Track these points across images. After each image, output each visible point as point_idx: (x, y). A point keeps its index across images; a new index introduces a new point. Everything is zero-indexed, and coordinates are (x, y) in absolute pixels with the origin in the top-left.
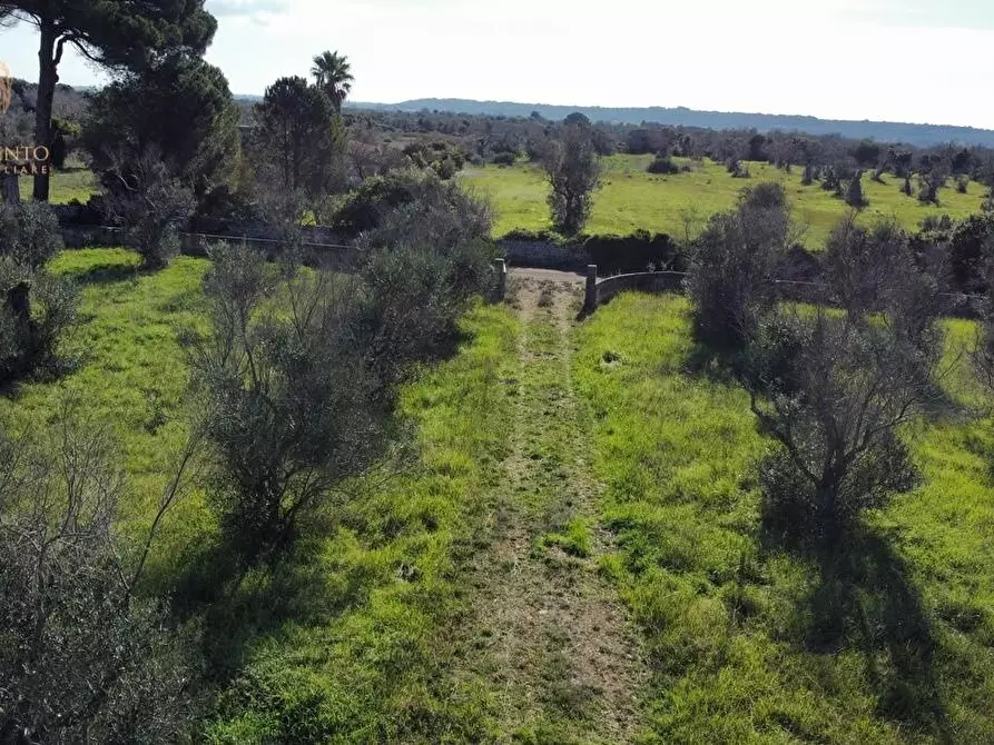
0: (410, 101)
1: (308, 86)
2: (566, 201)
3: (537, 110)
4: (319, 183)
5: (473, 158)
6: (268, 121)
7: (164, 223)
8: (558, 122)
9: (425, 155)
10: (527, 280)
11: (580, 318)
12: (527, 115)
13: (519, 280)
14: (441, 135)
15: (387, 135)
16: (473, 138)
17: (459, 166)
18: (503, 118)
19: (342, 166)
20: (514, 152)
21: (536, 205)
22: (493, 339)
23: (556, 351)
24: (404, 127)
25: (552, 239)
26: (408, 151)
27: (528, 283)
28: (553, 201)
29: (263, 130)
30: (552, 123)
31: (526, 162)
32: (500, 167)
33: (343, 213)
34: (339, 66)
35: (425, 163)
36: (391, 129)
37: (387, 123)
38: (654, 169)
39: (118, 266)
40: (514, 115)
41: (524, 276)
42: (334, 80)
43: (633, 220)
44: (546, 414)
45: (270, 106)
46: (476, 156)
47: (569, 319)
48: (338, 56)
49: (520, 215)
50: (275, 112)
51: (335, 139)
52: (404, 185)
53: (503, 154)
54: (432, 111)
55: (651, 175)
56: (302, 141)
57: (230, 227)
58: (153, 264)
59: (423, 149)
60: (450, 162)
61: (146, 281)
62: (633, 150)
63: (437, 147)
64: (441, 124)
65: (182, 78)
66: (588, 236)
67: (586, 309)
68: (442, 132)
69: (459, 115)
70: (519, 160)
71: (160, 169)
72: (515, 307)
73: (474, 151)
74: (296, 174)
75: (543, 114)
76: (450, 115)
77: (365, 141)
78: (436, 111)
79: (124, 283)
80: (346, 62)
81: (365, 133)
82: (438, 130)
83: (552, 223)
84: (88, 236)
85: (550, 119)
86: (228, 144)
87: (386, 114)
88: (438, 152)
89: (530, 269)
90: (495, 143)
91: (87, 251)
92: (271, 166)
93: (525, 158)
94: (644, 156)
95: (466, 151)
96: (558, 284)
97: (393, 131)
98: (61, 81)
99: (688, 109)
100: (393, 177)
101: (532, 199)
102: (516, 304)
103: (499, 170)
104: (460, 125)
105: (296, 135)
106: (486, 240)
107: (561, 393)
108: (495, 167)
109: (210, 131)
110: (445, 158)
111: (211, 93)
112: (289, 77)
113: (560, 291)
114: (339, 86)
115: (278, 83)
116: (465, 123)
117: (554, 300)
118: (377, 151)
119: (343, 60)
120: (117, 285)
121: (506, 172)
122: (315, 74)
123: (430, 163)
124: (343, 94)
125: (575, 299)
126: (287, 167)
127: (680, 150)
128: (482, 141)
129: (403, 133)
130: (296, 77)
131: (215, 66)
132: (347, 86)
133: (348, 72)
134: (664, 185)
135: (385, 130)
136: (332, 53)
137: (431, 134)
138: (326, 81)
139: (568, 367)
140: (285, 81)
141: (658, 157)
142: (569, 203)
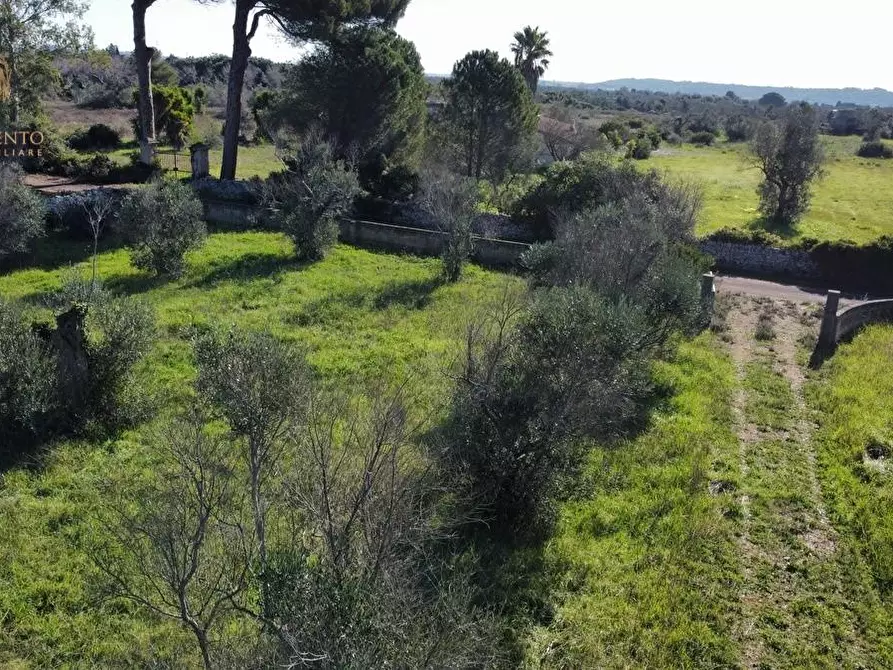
0: (611, 81)
1: (500, 60)
2: (778, 191)
3: (731, 90)
4: (503, 166)
5: (670, 137)
6: (454, 97)
7: (321, 210)
8: (752, 102)
9: (621, 134)
10: (738, 295)
11: (815, 363)
12: (722, 94)
13: (728, 296)
14: (637, 113)
15: (585, 112)
16: (670, 116)
17: (655, 144)
18: (699, 97)
19: (531, 147)
20: (712, 132)
21: (739, 192)
22: (700, 398)
23: (789, 424)
24: (603, 105)
25: (769, 243)
26: (605, 129)
27: (738, 300)
28: (764, 191)
29: (448, 105)
30: (746, 102)
31: (725, 142)
32: (696, 147)
33: (525, 201)
34: (538, 42)
35: (620, 141)
36: (589, 106)
37: (586, 101)
38: (864, 153)
39: (269, 257)
40: (709, 93)
41: (734, 289)
42: (532, 56)
43: (854, 213)
44: (791, 569)
45: (457, 81)
46: (673, 135)
47: (801, 364)
48: (538, 32)
49: (721, 202)
50: (463, 88)
51: (524, 119)
52: (595, 172)
53: (700, 134)
54: (630, 90)
55: (862, 160)
56: (489, 119)
57: (403, 211)
58: (307, 256)
59: (619, 127)
60: (647, 141)
61: (291, 278)
63: (634, 125)
64: (638, 102)
65: (368, 51)
66: (815, 242)
67: (823, 350)
68: (639, 110)
69: (656, 94)
70: (717, 139)
71: (324, 149)
72: (725, 339)
73: (670, 129)
74: (481, 154)
75: (737, 93)
76: (647, 93)
77: (562, 119)
78: (634, 90)
79: (264, 281)
80: (546, 38)
81: (562, 110)
82: (635, 108)
83: (759, 215)
84: (251, 218)
85: (745, 98)
86: (412, 121)
87: (587, 92)
88: (634, 131)
89: (740, 279)
90: (693, 122)
91: (248, 235)
92: (455, 146)
93: (723, 138)
94: (850, 137)
95: (663, 129)
96: (779, 304)
97: (592, 108)
98: (253, 55)
99: (885, 90)
100: (584, 163)
101: (733, 184)
102: (727, 333)
103: (695, 150)
104: (657, 103)
105: (484, 113)
106: (689, 242)
107: (809, 519)
108: (692, 147)
109: (393, 109)
110: (641, 137)
111: (398, 68)
112: (479, 50)
113: (781, 316)
114: (537, 62)
115: (468, 57)
116: (662, 101)
117: (776, 329)
118: (572, 129)
119: (543, 35)
120: (257, 282)
121: (704, 153)
122: (514, 50)
123: (625, 142)
124: (541, 71)
125: (805, 331)
126: (470, 147)
127: (889, 132)
128: (680, 120)
129: (601, 110)
130: (488, 51)
131: (409, 40)
132: (545, 62)
133: (547, 47)
134: (876, 170)
135: (584, 107)
136: (533, 28)
137: (628, 112)
138: (525, 57)
139: (811, 458)
140: (475, 55)
141: (865, 139)
142: (783, 193)
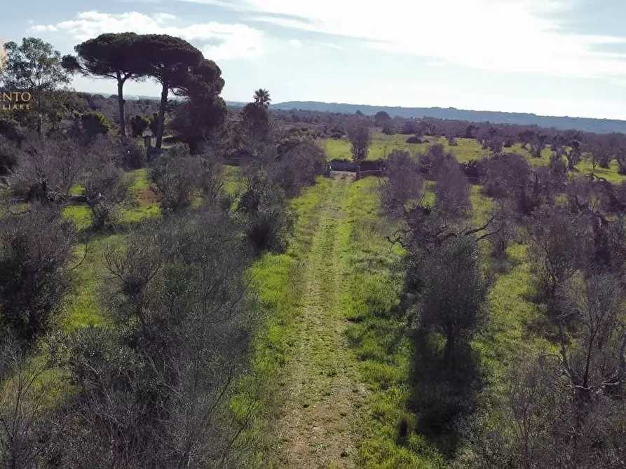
5: (321, 135)
8: (371, 116)
10: (338, 173)
12: (354, 112)
14: (305, 123)
16: (321, 125)
17: (315, 138)
18: (340, 114)
20: (341, 133)
27: (338, 175)
30: (367, 117)
32: (334, 140)
34: (265, 95)
38: (410, 141)
40: (347, 112)
42: (263, 101)
46: (323, 134)
48: (265, 91)
53: (336, 133)
54: (298, 109)
55: (407, 144)
60: (311, 136)
62: (405, 133)
63: (304, 129)
64: (304, 118)
65: (213, 103)
67: (356, 180)
69: (314, 112)
70: (344, 136)
73: (322, 131)
75: (363, 111)
76: (309, 112)
78: (301, 110)
82: (303, 121)
85: (367, 114)
88: (305, 132)
90: (333, 128)
93: (346, 135)
95: (318, 131)
96: (348, 174)
99: (455, 109)
102: (334, 178)
104: (315, 117)
108: (332, 139)
110: (308, 134)
113: (349, 176)
114: (265, 103)
116: (318, 117)
117: (346, 178)
119: (267, 92)
121: (337, 142)
122: (255, 98)
124: (268, 107)
125: (353, 178)
127: (430, 132)
128: (326, 127)
132: (268, 103)
133: (269, 97)
136: (263, 90)
137: (298, 123)
138: (260, 101)
141: (415, 135)
142: (359, 151)
